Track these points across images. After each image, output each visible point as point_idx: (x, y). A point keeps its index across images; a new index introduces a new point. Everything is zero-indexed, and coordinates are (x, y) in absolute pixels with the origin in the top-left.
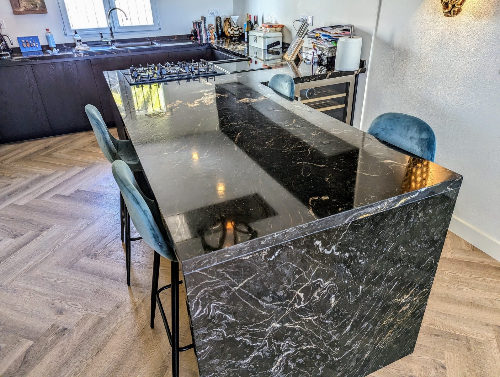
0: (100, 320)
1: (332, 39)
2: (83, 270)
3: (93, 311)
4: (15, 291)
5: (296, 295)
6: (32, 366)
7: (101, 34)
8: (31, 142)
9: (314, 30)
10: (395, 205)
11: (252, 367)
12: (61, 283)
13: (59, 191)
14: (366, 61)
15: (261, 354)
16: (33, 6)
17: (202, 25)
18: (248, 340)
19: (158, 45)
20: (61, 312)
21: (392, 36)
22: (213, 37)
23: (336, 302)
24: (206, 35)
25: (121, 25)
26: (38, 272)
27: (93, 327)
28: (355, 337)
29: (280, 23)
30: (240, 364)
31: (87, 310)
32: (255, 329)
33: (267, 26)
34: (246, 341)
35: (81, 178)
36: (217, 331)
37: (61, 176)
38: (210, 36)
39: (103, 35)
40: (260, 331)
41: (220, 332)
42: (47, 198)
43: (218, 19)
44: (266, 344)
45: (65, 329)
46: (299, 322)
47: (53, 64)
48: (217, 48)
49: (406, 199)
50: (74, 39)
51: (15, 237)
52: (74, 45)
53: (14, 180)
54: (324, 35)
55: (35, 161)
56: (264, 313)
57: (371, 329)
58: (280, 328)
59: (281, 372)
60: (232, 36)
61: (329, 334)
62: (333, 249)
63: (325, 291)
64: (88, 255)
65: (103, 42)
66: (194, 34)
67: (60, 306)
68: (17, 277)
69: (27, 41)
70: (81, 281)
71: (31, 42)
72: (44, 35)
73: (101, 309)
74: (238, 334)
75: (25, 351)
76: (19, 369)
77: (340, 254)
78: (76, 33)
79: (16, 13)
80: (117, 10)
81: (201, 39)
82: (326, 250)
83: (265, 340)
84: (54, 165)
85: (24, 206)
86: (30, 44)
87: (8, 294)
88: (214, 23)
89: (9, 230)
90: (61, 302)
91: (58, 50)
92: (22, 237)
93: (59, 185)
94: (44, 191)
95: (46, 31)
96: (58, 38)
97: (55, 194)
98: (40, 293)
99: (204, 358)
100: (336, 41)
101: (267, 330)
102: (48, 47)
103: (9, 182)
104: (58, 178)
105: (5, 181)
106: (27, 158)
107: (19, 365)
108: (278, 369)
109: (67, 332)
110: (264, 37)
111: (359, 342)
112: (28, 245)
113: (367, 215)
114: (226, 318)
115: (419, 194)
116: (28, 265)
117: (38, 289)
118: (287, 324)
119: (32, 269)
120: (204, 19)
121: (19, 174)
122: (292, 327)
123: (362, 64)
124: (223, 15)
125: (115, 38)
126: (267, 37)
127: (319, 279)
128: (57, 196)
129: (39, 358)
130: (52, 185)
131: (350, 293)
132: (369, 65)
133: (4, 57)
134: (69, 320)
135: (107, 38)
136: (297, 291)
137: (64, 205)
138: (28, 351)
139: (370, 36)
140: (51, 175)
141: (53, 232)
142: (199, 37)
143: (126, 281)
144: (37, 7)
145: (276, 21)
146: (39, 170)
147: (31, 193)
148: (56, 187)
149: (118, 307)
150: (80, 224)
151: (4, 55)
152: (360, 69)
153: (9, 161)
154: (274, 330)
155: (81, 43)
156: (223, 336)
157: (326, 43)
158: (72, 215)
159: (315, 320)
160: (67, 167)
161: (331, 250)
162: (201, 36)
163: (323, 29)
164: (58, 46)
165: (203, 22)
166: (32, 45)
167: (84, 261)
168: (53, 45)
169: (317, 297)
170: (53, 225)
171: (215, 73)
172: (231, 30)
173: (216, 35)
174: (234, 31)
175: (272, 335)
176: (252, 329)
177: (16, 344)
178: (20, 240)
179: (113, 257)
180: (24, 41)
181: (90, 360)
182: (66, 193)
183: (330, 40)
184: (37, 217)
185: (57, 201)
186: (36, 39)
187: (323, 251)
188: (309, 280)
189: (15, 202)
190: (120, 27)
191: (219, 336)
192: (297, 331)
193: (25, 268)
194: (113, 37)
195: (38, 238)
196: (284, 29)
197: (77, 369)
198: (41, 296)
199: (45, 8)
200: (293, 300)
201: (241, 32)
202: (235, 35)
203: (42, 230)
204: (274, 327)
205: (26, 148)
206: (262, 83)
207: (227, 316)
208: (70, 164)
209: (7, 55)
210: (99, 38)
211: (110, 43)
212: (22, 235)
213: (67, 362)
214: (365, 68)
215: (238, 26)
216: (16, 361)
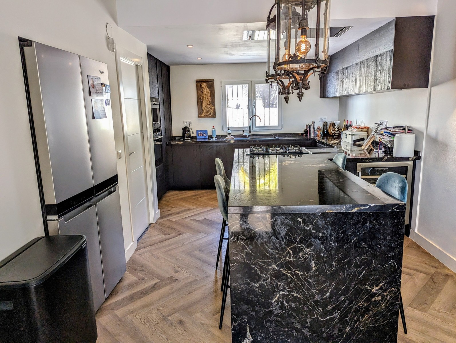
0: (195, 280)
1: (391, 135)
2: (195, 257)
3: (193, 276)
4: (158, 258)
5: (287, 250)
6: (156, 290)
7: (243, 131)
8: (188, 191)
9: (382, 129)
10: (352, 210)
11: (260, 292)
12: (181, 260)
13: (195, 218)
14: (420, 151)
15: (266, 285)
16: (209, 114)
17: (312, 127)
18: (258, 270)
19: (277, 138)
20: (177, 272)
21: (437, 134)
22: (320, 135)
23: (316, 268)
24: (314, 133)
25: (257, 125)
26: (172, 252)
27: (191, 282)
28: (334, 305)
29: (367, 126)
30: (253, 286)
31: (190, 274)
32: (262, 264)
33: (355, 127)
34: (256, 269)
35: (209, 213)
36: (241, 255)
37: (199, 210)
38: (317, 134)
39: (244, 131)
40: (265, 267)
41: (243, 256)
42: (187, 220)
43: (325, 124)
44: (268, 278)
45: (177, 279)
46: (291, 272)
47: (212, 146)
48: (318, 142)
49: (359, 208)
50: (227, 133)
51: (166, 234)
52: (226, 136)
53: (173, 209)
54: (385, 132)
55: (187, 201)
56: (267, 255)
57: (348, 305)
58: (277, 270)
59: (279, 307)
60: (334, 134)
61: (313, 292)
62: (310, 227)
63: (307, 256)
64: (200, 250)
65: (244, 135)
66: (305, 133)
67: (178, 269)
68: (161, 252)
69: (201, 133)
70: (192, 261)
71: (203, 133)
72: (211, 130)
73: (198, 276)
74: (253, 262)
75: (155, 283)
76: (150, 290)
77: (315, 232)
78: (229, 129)
79: (199, 117)
80: (256, 117)
81: (310, 136)
82: (305, 226)
83: (268, 275)
84: (196, 204)
85: (175, 221)
86: (203, 134)
87: (155, 258)
88: (322, 126)
89: (163, 231)
90: (178, 268)
91: (216, 138)
92: (168, 235)
93: (196, 215)
94: (187, 216)
95: (212, 128)
96: (219, 132)
97: (192, 218)
98: (170, 262)
99: (233, 270)
100: (394, 136)
101: (270, 268)
102: (211, 137)
103: (170, 209)
104: (197, 211)
105: (169, 208)
106: (183, 199)
107: (150, 288)
108: (276, 303)
109: (177, 281)
110: (352, 135)
111: (339, 312)
112: (171, 239)
113: (332, 211)
114: (246, 249)
115: (369, 207)
116: (168, 248)
117: (169, 259)
118: (282, 269)
119: (169, 250)
120: (314, 123)
121: (177, 206)
122: (286, 273)
123: (417, 153)
124: (329, 121)
125: (252, 133)
126: (354, 135)
127: (302, 245)
128: (193, 220)
129: (160, 288)
130: (192, 214)
131: (326, 265)
132: (422, 155)
133: (187, 141)
134: (180, 276)
135: (247, 133)
136: (288, 248)
137: (195, 225)
138: (156, 284)
139: (422, 133)
140: (194, 209)
141: (185, 236)
142: (309, 135)
143: (215, 267)
144: (211, 114)
145: (364, 124)
146: (187, 206)
147: (180, 216)
148: (194, 215)
149: (207, 277)
150: (201, 235)
151: (187, 139)
152: (415, 157)
153: (174, 199)
154: (274, 271)
155: (231, 135)
156: (244, 260)
157: (387, 138)
158: (197, 230)
159: (302, 275)
160: (203, 206)
161: (309, 227)
162: (310, 134)
163: (387, 128)
164: (217, 137)
165: (313, 125)
166: (203, 135)
167: (197, 252)
168: (214, 136)
169: (302, 258)
170: (186, 233)
171: (301, 152)
172: (333, 131)
173: (322, 134)
174: (335, 132)
175: (273, 274)
176: (260, 263)
177: (151, 279)
178: (168, 236)
179: (212, 254)
180: (199, 133)
181: (184, 295)
182: (198, 219)
183: (390, 135)
184: (179, 228)
185: (192, 222)
186: (206, 132)
187: (303, 226)
188: (296, 243)
189: (170, 219)
190: (256, 127)
191: (242, 258)
192: (289, 278)
193: (166, 249)
194: (250, 132)
195: (177, 238)
196: (369, 130)
197: (177, 297)
198: (169, 263)
199: (215, 115)
200: (285, 253)
201: (340, 132)
202: (336, 134)
203: (180, 234)
204: (274, 268)
205: (184, 194)
206: (328, 159)
207: (247, 247)
208: (206, 205)
209: (189, 139)
210: (241, 133)
211: (247, 136)
212: (169, 234)
213: (173, 293)
214: (420, 157)
215: (339, 128)
216: (150, 286)
